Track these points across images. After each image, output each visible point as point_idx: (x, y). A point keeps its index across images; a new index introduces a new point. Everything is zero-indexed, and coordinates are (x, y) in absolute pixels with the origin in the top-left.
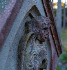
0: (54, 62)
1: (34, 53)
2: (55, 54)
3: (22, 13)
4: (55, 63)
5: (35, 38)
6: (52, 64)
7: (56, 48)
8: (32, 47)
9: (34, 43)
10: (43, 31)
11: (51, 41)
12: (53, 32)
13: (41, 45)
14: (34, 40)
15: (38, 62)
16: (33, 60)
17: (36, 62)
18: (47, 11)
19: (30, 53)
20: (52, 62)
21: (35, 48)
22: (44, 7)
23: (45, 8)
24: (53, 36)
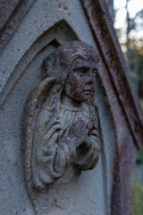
0: (123, 160)
1: (58, 126)
2: (126, 140)
3: (27, 33)
4: (126, 162)
5: (58, 90)
6: (117, 164)
7: (129, 127)
8: (53, 111)
9: (59, 103)
10: (77, 76)
11: (116, 110)
12: (118, 89)
13: (76, 109)
14: (58, 95)
15: (66, 146)
16: (53, 140)
17: (62, 147)
18: (98, 36)
19: (47, 123)
20: (118, 159)
21: (61, 115)
22: (90, 26)
23: (95, 28)
24: (121, 97)
